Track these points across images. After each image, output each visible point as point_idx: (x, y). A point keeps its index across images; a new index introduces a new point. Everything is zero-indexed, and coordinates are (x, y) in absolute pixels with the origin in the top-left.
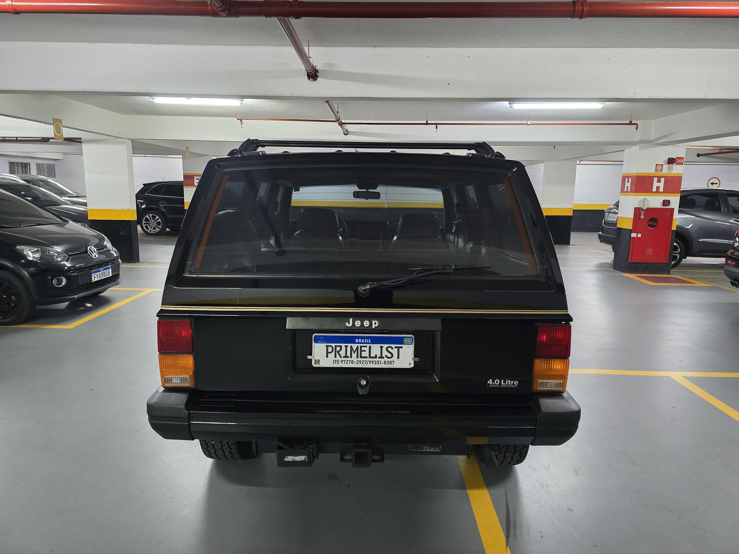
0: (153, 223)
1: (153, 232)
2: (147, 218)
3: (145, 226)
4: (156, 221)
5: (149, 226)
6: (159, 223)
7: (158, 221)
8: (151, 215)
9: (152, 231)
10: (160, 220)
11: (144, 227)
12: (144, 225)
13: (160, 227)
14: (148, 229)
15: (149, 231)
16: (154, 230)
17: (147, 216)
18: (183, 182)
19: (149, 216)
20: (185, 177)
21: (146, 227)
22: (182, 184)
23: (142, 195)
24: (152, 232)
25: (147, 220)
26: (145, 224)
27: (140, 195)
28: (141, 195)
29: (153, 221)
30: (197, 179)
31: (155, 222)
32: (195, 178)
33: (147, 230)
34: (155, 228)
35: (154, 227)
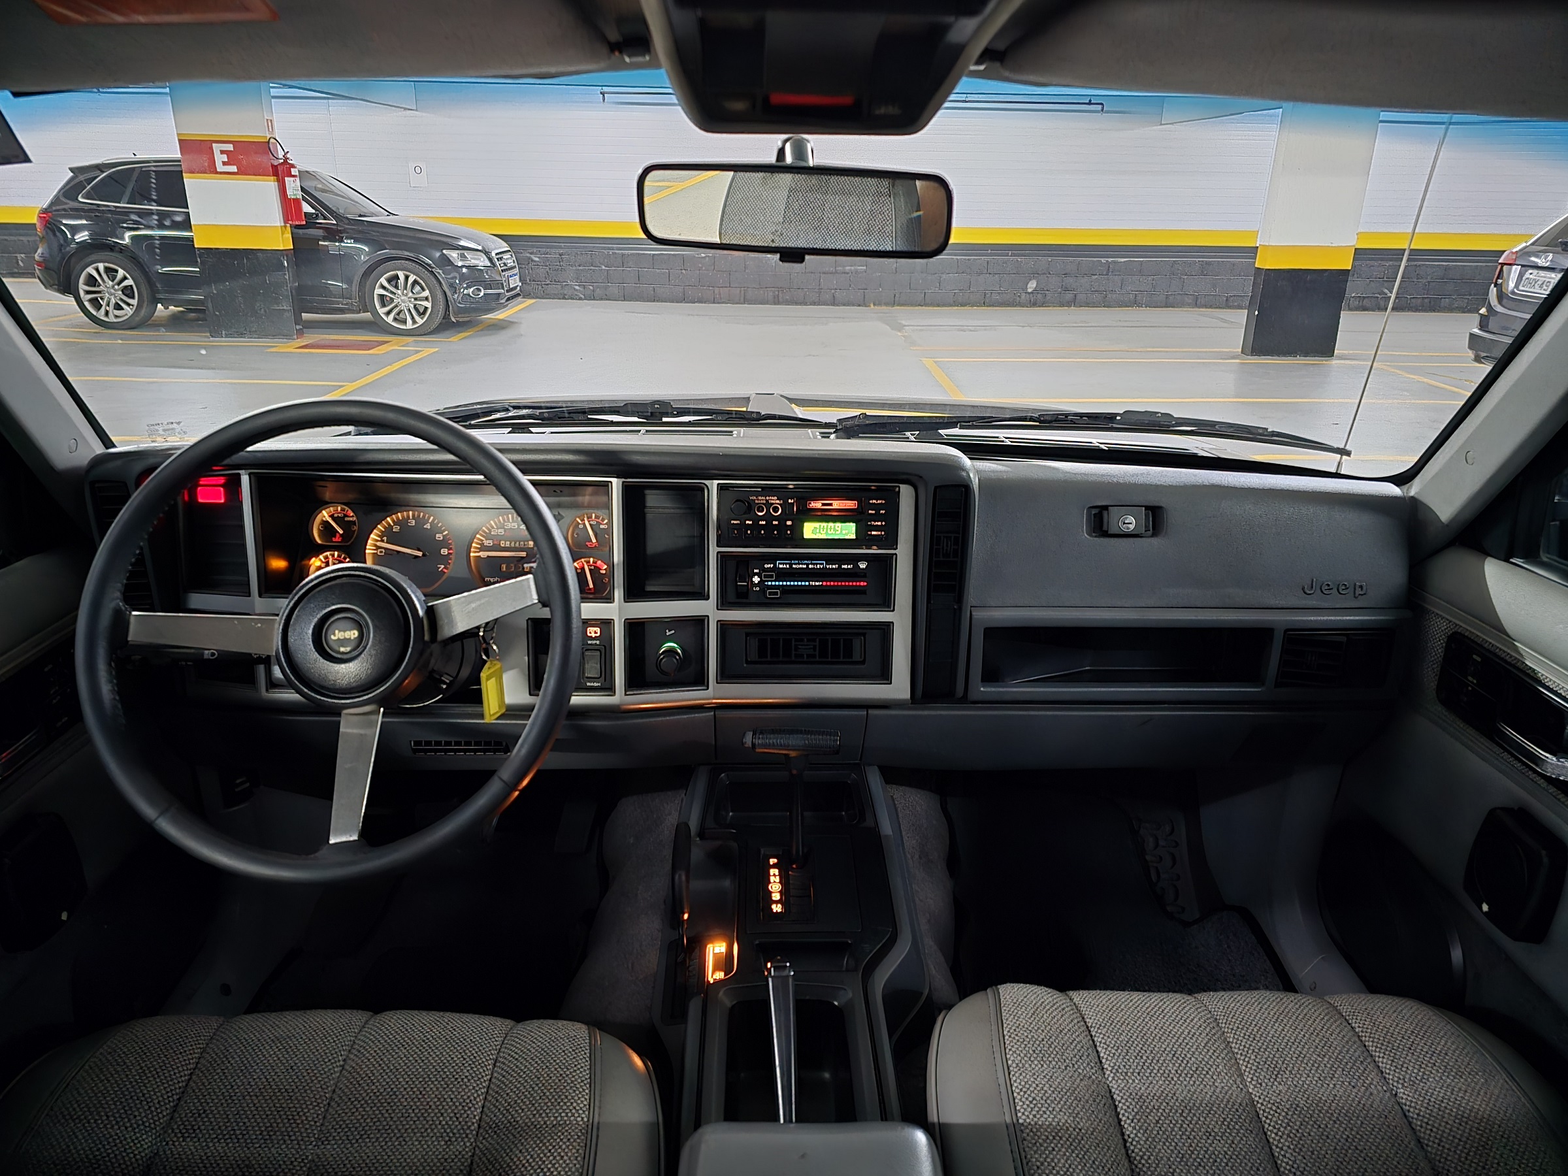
0: (113, 291)
1: (116, 317)
2: (91, 276)
3: (90, 301)
4: (119, 284)
5: (102, 299)
6: (129, 292)
7: (126, 283)
8: (101, 266)
9: (111, 314)
10: (130, 282)
11: (87, 304)
12: (85, 298)
13: (134, 302)
14: (98, 307)
15: (101, 315)
16: (117, 312)
17: (90, 270)
18: (179, 161)
19: (97, 270)
20: (185, 144)
21: (92, 301)
22: (178, 169)
23: (72, 204)
24: (112, 319)
25: (91, 281)
26: (88, 292)
27: (66, 204)
28: (68, 201)
29: (111, 283)
30: (222, 152)
31: (116, 287)
32: (216, 147)
33: (94, 313)
34: (118, 307)
35: (117, 304)
